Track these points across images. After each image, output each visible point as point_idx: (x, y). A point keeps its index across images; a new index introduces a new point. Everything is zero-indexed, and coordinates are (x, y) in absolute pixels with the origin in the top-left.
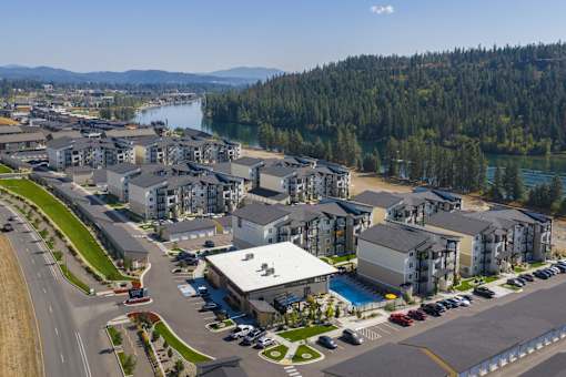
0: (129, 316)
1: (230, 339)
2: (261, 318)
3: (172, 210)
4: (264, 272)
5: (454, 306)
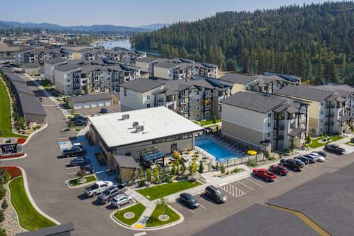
2: (124, 174)
3: (84, 88)
4: (134, 130)
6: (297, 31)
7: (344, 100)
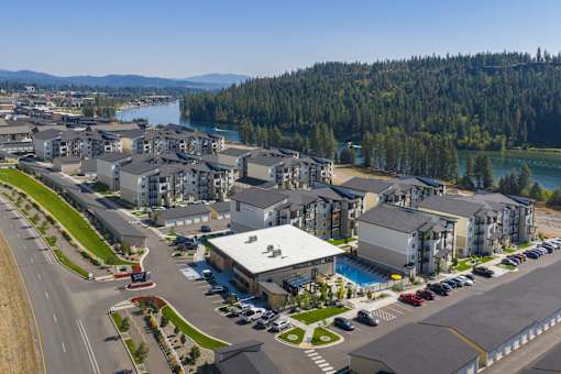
0: (133, 301)
1: (243, 322)
2: (273, 300)
3: (164, 196)
4: (271, 254)
5: (459, 286)
6: (437, 97)
7: (494, 215)
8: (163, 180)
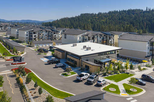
0: (12, 70)
4: (85, 49)
8: (34, 33)
